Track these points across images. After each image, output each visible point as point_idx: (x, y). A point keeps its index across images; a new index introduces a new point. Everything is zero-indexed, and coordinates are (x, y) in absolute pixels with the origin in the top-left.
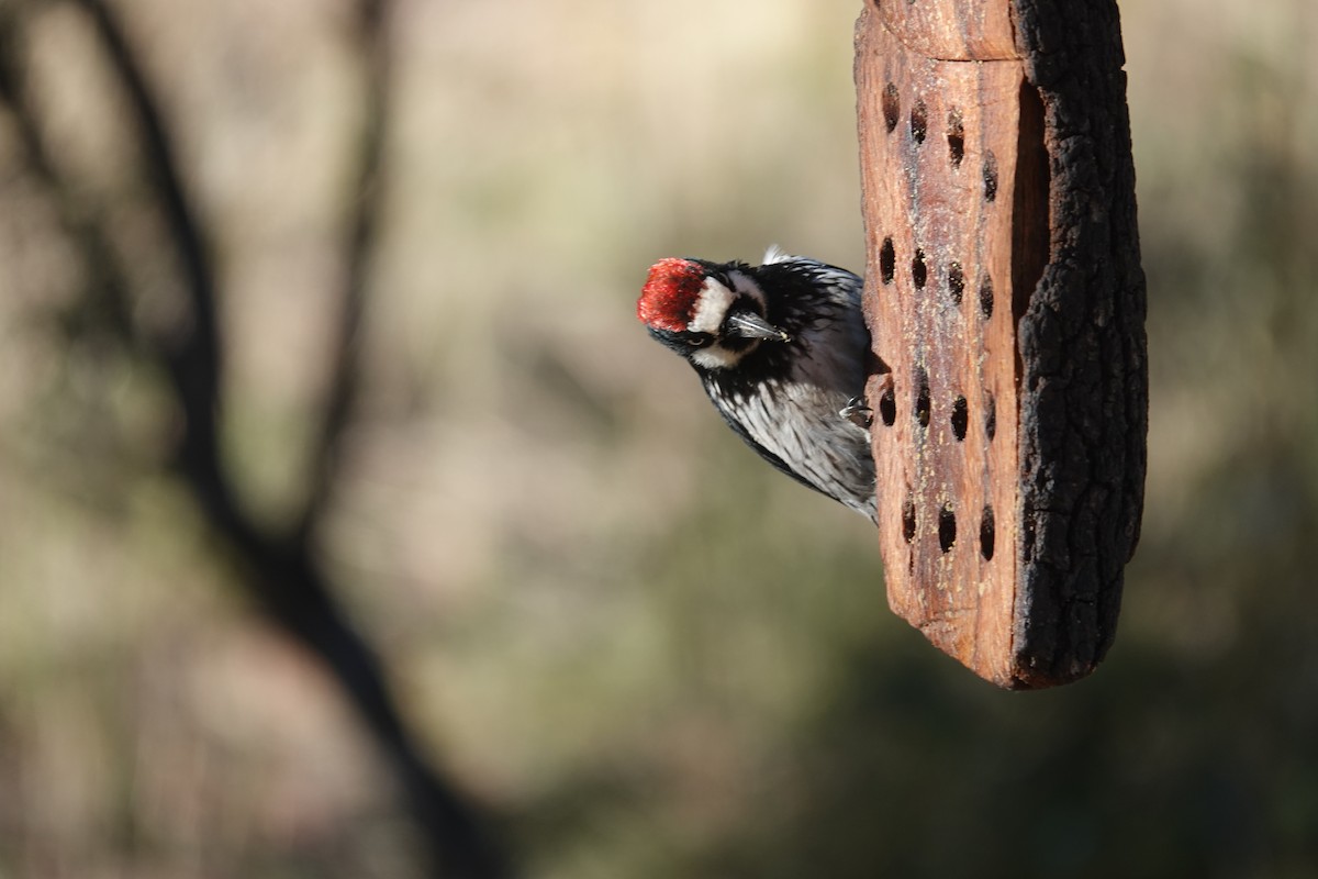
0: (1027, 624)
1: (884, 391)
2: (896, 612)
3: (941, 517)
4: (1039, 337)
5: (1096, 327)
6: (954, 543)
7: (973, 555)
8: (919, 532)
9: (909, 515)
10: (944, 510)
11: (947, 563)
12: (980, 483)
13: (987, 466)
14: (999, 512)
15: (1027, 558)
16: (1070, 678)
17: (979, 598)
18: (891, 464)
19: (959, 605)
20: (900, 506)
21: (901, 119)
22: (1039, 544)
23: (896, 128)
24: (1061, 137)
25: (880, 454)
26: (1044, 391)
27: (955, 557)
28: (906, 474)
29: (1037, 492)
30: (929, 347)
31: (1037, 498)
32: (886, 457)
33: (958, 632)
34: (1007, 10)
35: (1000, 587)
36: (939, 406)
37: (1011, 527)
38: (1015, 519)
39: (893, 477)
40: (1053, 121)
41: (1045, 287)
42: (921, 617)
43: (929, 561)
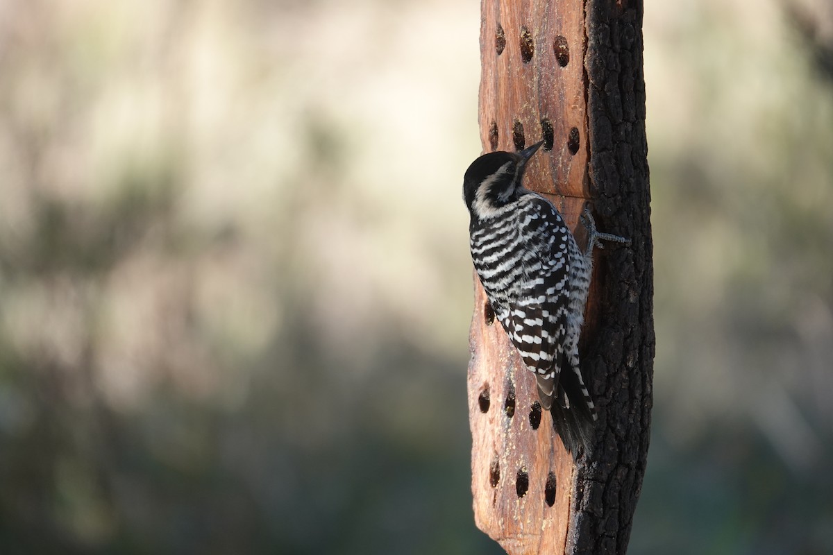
0: (574, 549)
1: (482, 391)
2: (480, 528)
3: (518, 475)
5: (628, 368)
6: (527, 492)
7: (540, 502)
8: (502, 482)
9: (494, 470)
10: (521, 471)
11: (520, 504)
12: (547, 458)
13: (553, 448)
14: (559, 477)
15: (577, 509)
17: (542, 532)
18: (484, 437)
19: (528, 531)
20: (489, 463)
22: (585, 500)
25: (476, 429)
27: (527, 501)
28: (495, 445)
29: (586, 468)
30: (516, 369)
31: (586, 472)
32: (481, 432)
33: (526, 547)
34: (586, 167)
35: (558, 524)
36: (521, 406)
37: (568, 488)
38: (571, 484)
39: (485, 445)
42: (499, 534)
43: (508, 501)
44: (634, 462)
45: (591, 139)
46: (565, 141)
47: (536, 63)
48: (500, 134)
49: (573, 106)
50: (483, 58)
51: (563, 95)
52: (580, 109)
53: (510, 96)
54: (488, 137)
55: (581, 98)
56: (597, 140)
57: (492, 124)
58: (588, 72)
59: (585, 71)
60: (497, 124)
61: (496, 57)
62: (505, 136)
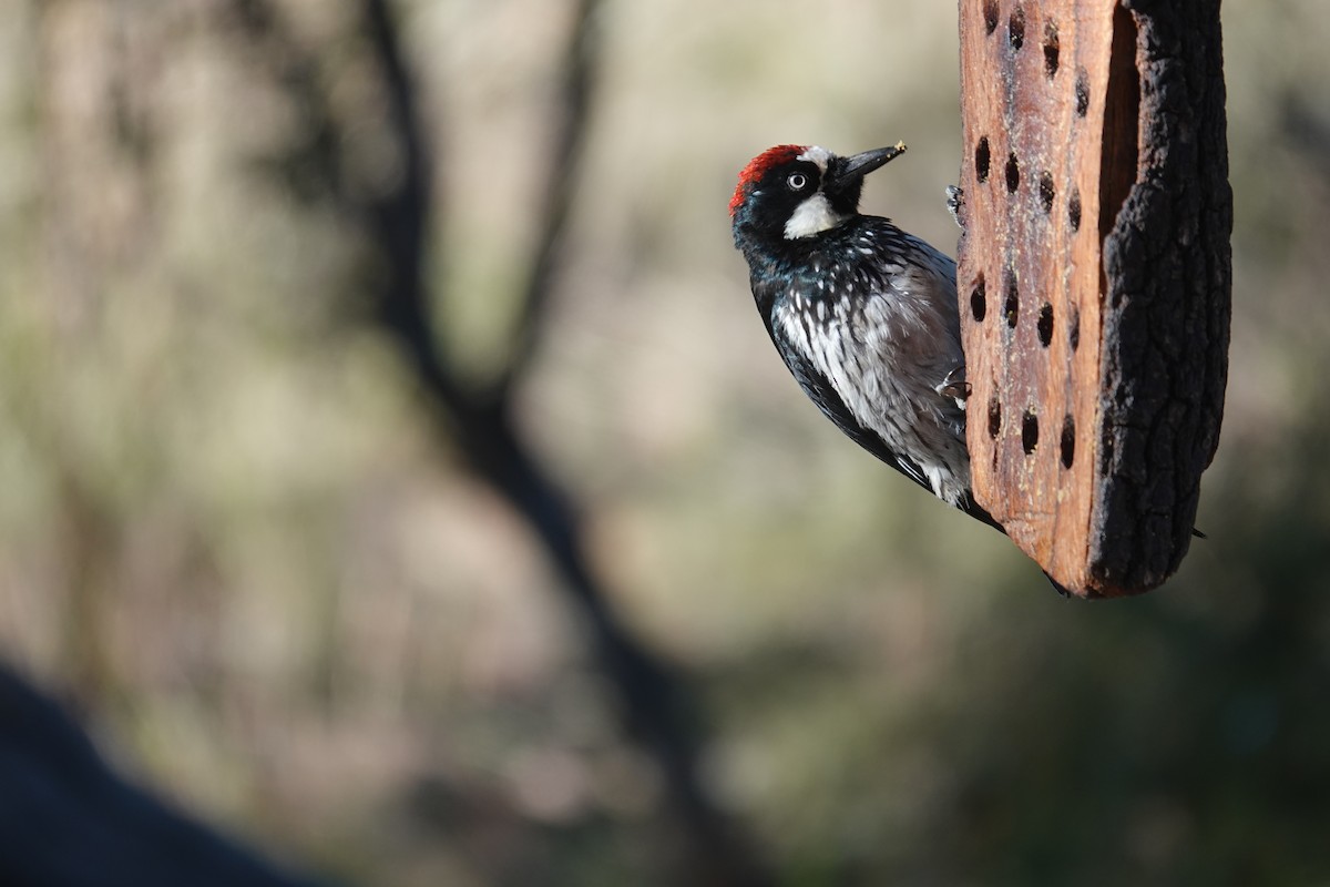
0: (1102, 537)
1: (975, 286)
3: (1025, 419)
4: (1123, 255)
5: (1180, 246)
6: (1036, 447)
7: (1054, 462)
8: (1004, 430)
9: (995, 411)
10: (1027, 413)
11: (1028, 465)
12: (1062, 391)
13: (1070, 376)
14: (1079, 423)
15: (1104, 471)
16: (1144, 589)
17: (1057, 505)
18: (980, 359)
19: (1039, 508)
20: (986, 401)
21: (1000, 23)
22: (1117, 458)
23: (996, 31)
24: (1152, 59)
25: (969, 348)
26: (1126, 309)
27: (1037, 460)
28: (993, 372)
29: (1116, 408)
30: (1019, 251)
31: (1116, 414)
32: (975, 351)
33: (1037, 534)
35: (1078, 497)
36: (1026, 310)
37: (1090, 440)
38: (1094, 432)
39: (980, 372)
40: (1145, 43)
41: (1132, 206)
42: (1003, 513)
43: (1012, 460)
44: (1196, 396)
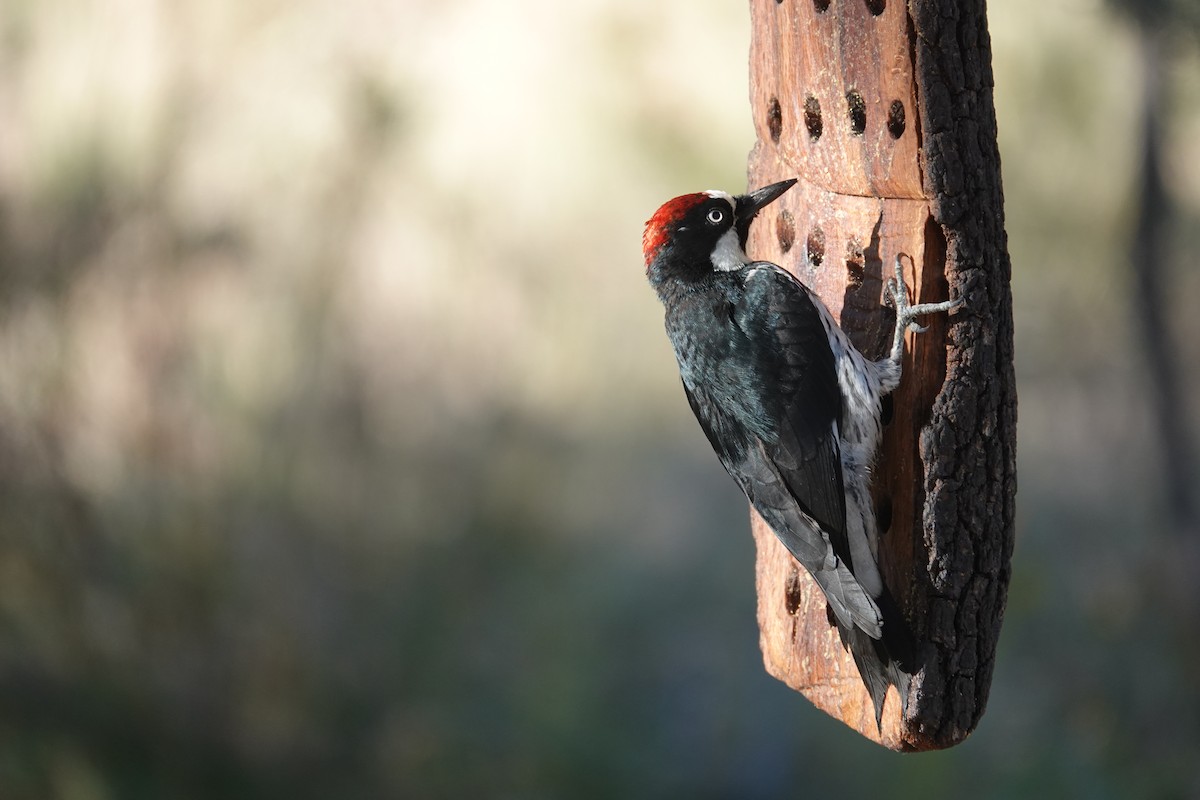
0: (919, 695)
2: (772, 674)
4: (938, 445)
5: (983, 436)
8: (805, 606)
9: (791, 590)
11: (834, 636)
16: (951, 744)
19: (847, 674)
20: (783, 581)
21: (797, 242)
23: (792, 250)
24: (960, 269)
25: (763, 534)
26: (941, 491)
33: (844, 697)
34: (916, 156)
39: (776, 556)
40: (955, 255)
41: (944, 401)
42: (803, 681)
43: (815, 632)
44: (995, 571)
45: (923, 114)
46: (884, 120)
47: (836, 12)
48: (785, 114)
49: (893, 70)
50: (754, 10)
51: (879, 55)
52: (905, 74)
53: (798, 60)
54: (765, 120)
55: (906, 57)
56: (931, 117)
57: (771, 101)
58: (915, 21)
59: (909, 19)
60: (780, 102)
61: (775, 6)
62: (793, 117)
